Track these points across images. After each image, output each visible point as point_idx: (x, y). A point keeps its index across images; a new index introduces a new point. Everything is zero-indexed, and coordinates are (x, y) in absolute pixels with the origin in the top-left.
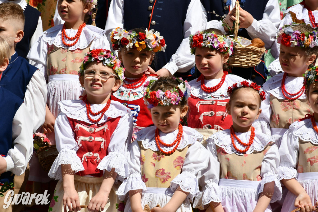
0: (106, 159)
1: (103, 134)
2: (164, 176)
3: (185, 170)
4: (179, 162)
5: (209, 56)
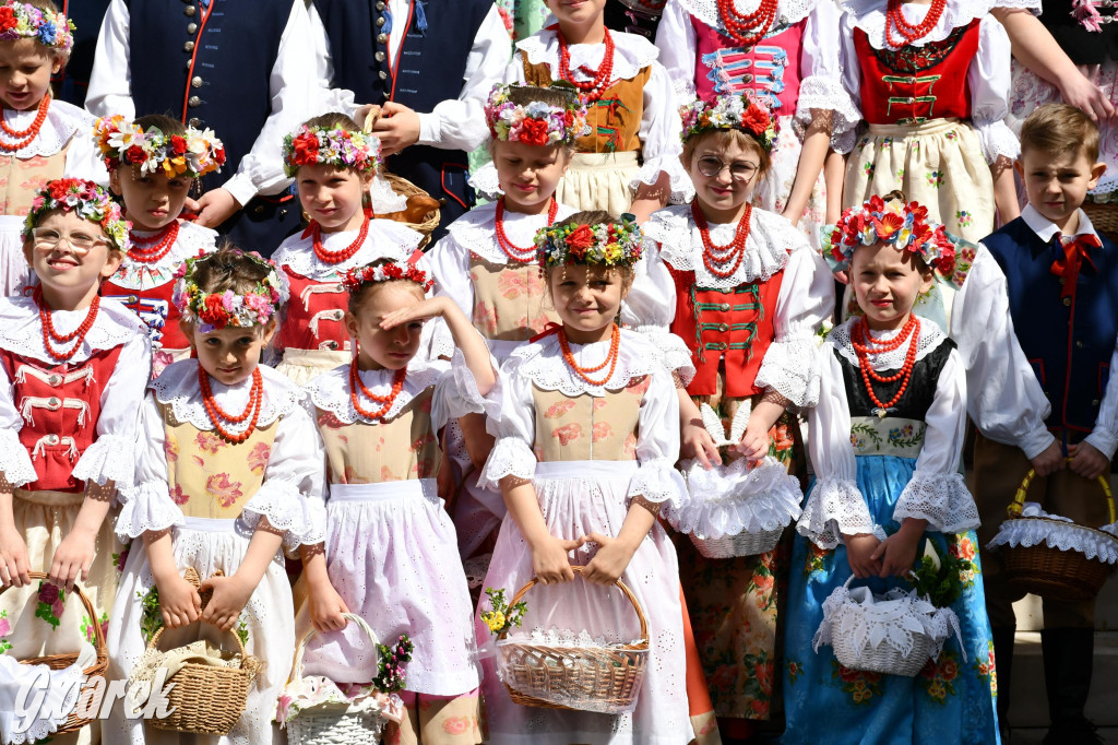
0: (92, 451)
1: (84, 391)
2: (228, 492)
3: (272, 475)
4: (260, 458)
5: (334, 182)
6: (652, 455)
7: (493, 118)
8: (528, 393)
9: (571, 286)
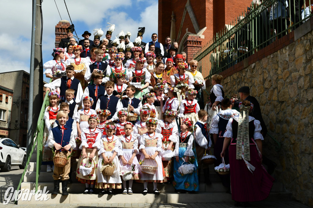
1: (94, 137)
2: (111, 148)
4: (114, 144)
5: (123, 117)
6: (159, 146)
7: (141, 111)
8: (144, 139)
9: (149, 126)
